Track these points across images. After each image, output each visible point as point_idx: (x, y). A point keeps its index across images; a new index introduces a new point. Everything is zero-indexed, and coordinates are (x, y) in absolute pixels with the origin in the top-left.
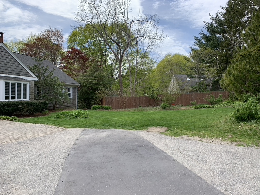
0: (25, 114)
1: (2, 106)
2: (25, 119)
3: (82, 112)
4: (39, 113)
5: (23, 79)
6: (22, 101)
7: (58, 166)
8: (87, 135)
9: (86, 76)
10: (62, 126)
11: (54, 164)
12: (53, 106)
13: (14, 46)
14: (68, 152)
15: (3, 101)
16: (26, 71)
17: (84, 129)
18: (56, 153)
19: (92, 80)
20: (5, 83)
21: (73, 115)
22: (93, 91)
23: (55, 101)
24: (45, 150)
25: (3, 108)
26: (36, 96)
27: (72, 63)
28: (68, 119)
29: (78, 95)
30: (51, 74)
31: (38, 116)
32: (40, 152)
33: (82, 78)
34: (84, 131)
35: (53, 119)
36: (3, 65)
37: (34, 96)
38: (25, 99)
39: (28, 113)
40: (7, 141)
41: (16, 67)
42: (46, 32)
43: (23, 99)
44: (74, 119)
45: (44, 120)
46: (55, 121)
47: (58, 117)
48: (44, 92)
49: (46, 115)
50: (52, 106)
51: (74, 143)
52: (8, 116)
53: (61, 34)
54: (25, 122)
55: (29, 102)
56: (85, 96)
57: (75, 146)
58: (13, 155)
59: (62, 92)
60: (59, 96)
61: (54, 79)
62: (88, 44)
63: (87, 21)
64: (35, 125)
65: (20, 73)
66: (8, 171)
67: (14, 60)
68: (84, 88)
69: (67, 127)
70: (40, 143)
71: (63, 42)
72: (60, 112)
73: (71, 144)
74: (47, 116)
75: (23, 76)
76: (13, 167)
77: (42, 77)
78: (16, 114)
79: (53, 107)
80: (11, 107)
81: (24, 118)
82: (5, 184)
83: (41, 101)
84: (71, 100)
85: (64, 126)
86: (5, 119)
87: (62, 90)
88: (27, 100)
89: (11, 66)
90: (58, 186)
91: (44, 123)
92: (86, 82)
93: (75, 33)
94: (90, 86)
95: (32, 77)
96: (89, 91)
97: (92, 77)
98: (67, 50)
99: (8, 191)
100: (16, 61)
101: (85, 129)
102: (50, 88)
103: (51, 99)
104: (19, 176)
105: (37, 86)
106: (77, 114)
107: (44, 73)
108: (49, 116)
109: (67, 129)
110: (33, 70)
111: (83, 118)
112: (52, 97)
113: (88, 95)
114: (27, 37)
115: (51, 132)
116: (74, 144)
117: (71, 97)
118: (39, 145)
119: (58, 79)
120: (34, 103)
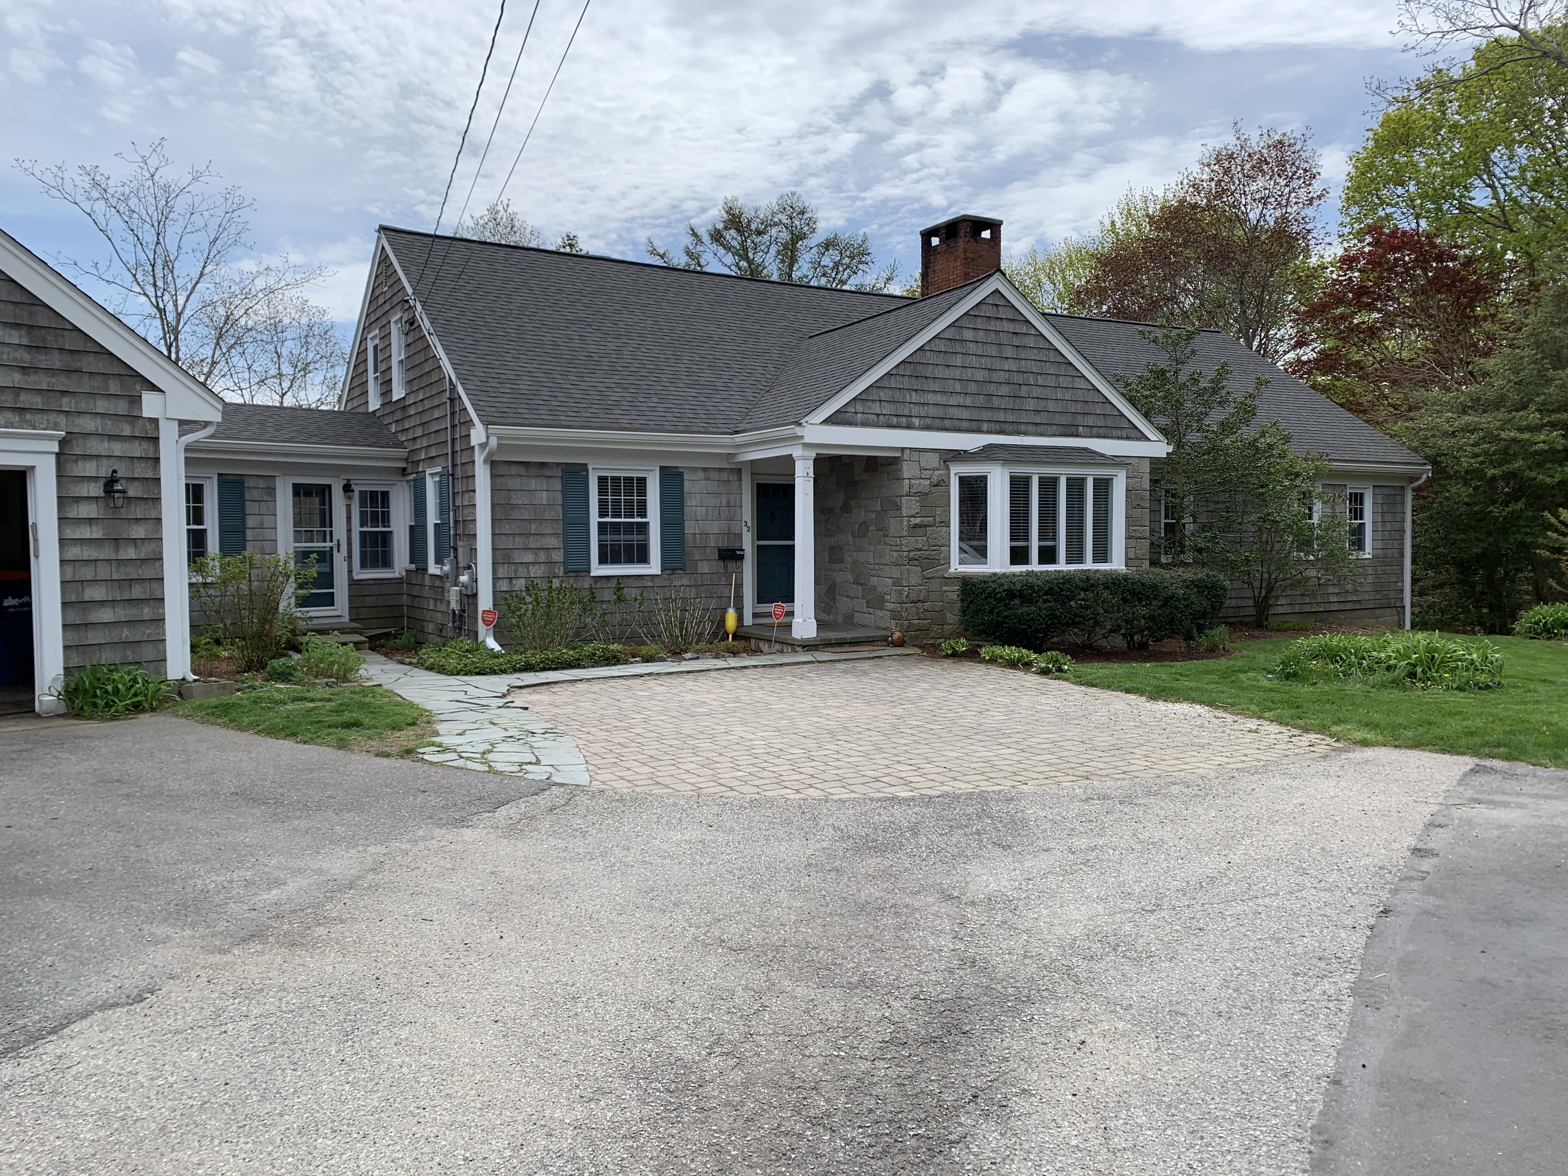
0: (1104, 643)
1: (1000, 600)
2: (1107, 672)
3: (1452, 646)
4: (1177, 644)
5: (1094, 452)
6: (1092, 575)
7: (1322, 964)
8: (1506, 805)
9: (1476, 405)
10: (1322, 729)
11: (1300, 950)
12: (1257, 605)
13: (1044, 280)
14: (1385, 895)
15: (1003, 570)
16: (1108, 410)
17: (1477, 761)
18: (1301, 887)
19: (1520, 430)
20: (1011, 477)
21: (1388, 668)
22: (1529, 505)
23: (1266, 576)
24: (1235, 859)
25: (1005, 605)
26: (1159, 546)
27: (1372, 332)
28: (1355, 687)
29: (1414, 538)
30: (1247, 412)
31: (1171, 656)
32: (1210, 864)
33: (1443, 420)
34: (1482, 779)
35: (1265, 683)
36: (1004, 390)
37: (1152, 544)
38: (1105, 561)
39: (1119, 641)
40: (1035, 776)
41: (1059, 390)
42: (1209, 165)
43: (1095, 560)
44: (1395, 694)
45: (1211, 683)
46: (1277, 697)
47: (1295, 675)
48: (1202, 519)
49: (1217, 657)
50: (1251, 602)
51: (1413, 842)
52: (1029, 649)
53: (1304, 155)
54: (1109, 687)
55: (1125, 578)
56: (1463, 540)
57: (1426, 865)
58: (1073, 853)
59: (1310, 518)
60: (1292, 542)
61: (1262, 444)
62: (1492, 187)
63: (1491, 22)
64: (1160, 706)
65: (1080, 420)
66: (1061, 931)
67: (1052, 356)
68: (1459, 491)
69: (1359, 735)
70: (1200, 811)
71: (1316, 203)
72: (1304, 643)
73: (1395, 846)
74: (1222, 663)
75: (1092, 437)
76: (1078, 917)
77: (1193, 437)
78: (1062, 642)
79: (1252, 611)
80: (1039, 604)
81: (1101, 665)
82: (1052, 992)
83: (1189, 575)
84: (1370, 571)
85: (1334, 729)
86: (1012, 664)
87: (1310, 509)
88: (1114, 568)
89: (1039, 390)
90: (1337, 1082)
91: (1211, 704)
92: (1476, 450)
93: (1401, 131)
94: (1513, 475)
95: (1138, 439)
96: (1495, 510)
97: (1525, 407)
98: (1340, 252)
99: (1071, 1035)
100: (1060, 359)
101: (1488, 763)
102: (1240, 498)
103: (1247, 560)
104: (1111, 972)
105: (1167, 491)
106: (1420, 660)
107: (1202, 409)
108: (1239, 663)
109: (1358, 748)
110: (1146, 397)
111: (1459, 689)
112: (1251, 552)
113: (1490, 533)
114: (1107, 223)
115: (1259, 760)
116: (1417, 851)
117: (1368, 553)
118: (1198, 825)
119: (1287, 439)
120: (1154, 587)
